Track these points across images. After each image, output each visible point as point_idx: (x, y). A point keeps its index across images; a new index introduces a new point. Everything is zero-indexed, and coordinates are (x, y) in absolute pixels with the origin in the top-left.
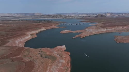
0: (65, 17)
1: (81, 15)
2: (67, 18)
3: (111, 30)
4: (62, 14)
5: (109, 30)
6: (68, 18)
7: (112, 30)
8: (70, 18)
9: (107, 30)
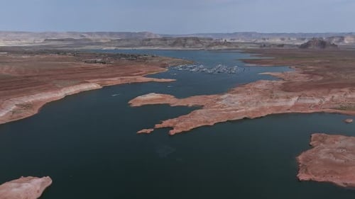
0: (209, 46)
1: (264, 39)
2: (213, 48)
3: (317, 101)
4: (202, 36)
5: (309, 101)
6: (217, 48)
7: (321, 102)
8: (225, 47)
9: (302, 101)
